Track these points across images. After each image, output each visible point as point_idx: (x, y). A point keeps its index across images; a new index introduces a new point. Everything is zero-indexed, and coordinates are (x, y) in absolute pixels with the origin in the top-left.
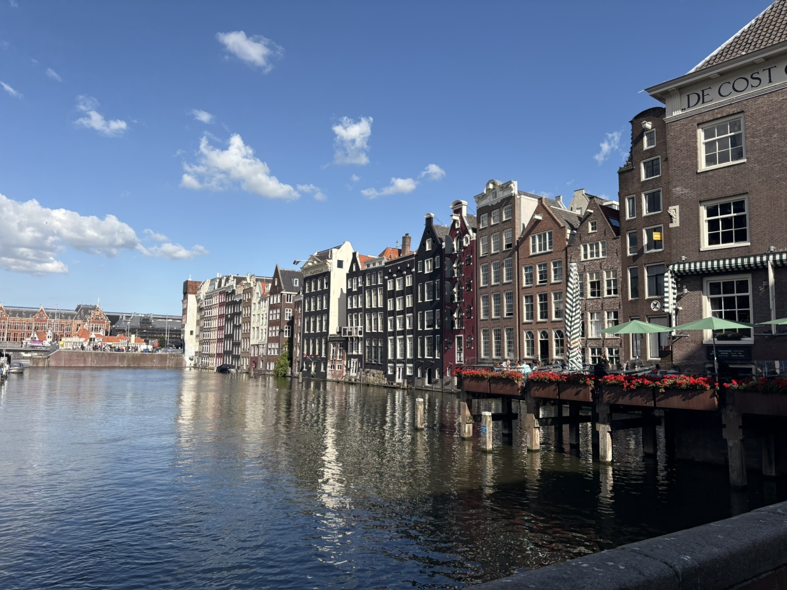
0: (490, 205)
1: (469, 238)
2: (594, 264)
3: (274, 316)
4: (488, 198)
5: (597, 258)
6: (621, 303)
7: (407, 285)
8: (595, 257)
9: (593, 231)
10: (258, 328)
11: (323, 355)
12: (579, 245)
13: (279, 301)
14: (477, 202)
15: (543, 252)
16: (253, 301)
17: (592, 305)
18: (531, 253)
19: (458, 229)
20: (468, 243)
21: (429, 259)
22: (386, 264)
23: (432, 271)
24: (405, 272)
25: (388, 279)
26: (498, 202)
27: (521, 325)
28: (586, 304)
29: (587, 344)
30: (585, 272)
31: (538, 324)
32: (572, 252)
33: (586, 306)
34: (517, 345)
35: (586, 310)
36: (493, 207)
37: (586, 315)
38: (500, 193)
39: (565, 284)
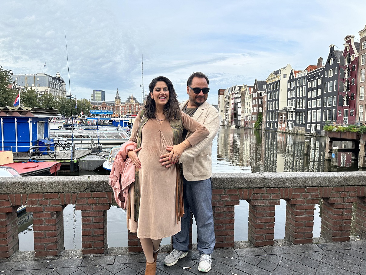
3: (255, 103)
7: (319, 84)
10: (248, 108)
11: (276, 120)
13: (257, 96)
14: (360, 35)
16: (246, 97)
19: (348, 52)
20: (354, 59)
21: (331, 70)
22: (308, 74)
23: (332, 76)
24: (317, 78)
25: (308, 82)
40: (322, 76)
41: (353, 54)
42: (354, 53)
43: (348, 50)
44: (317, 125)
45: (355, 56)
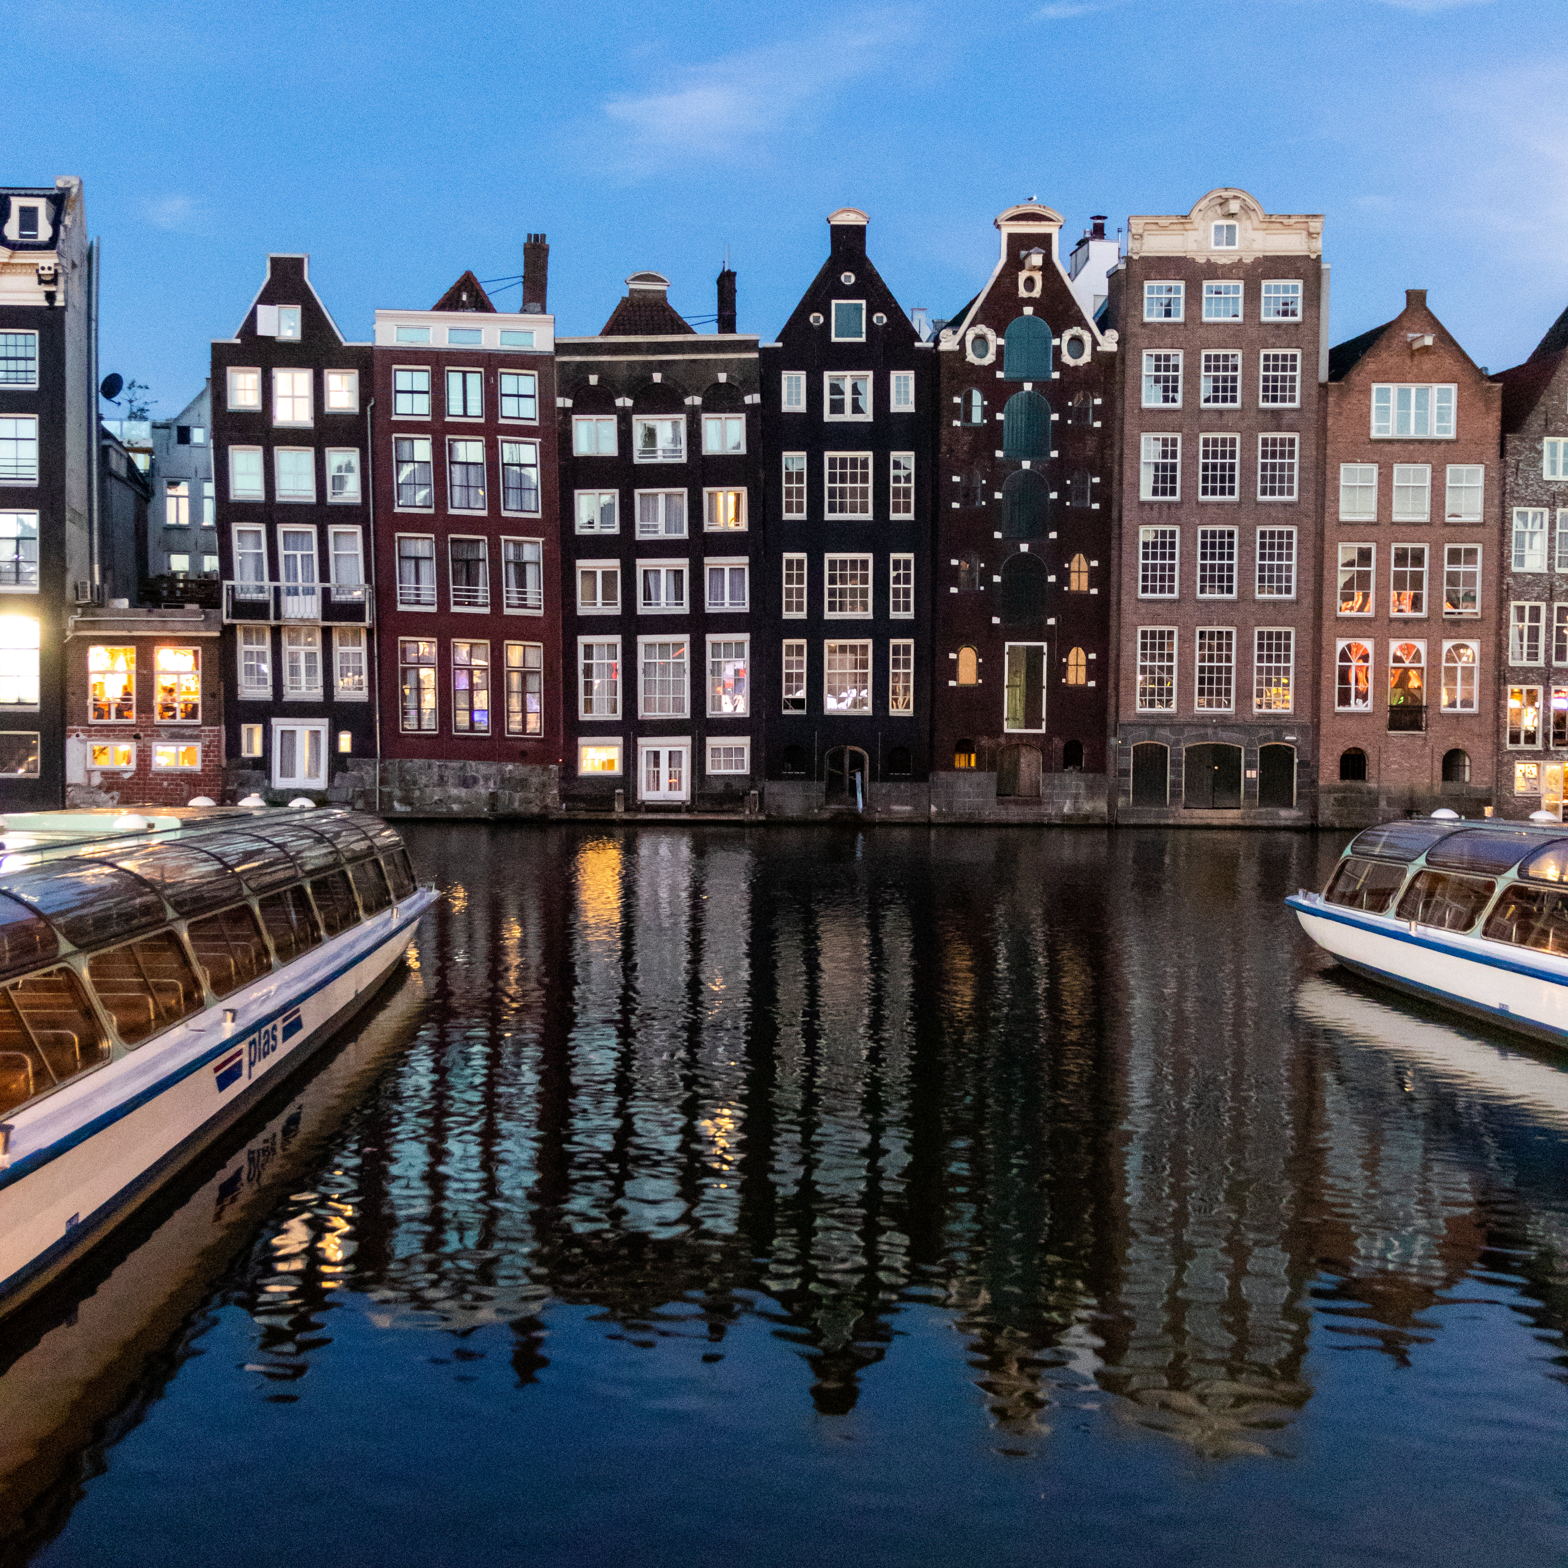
0: (1201, 260)
1: (1087, 338)
4: (1199, 235)
7: (707, 449)
12: (1540, 439)
15: (1413, 435)
18: (1374, 435)
19: (1029, 302)
21: (849, 374)
26: (1240, 260)
27: (1327, 624)
28: (1552, 584)
29: (1548, 679)
30: (1552, 506)
31: (1395, 625)
32: (1520, 453)
33: (1551, 590)
34: (1308, 679)
35: (1551, 599)
36: (1212, 271)
37: (1550, 609)
38: (1251, 234)
39: (1496, 530)
40: (756, 398)
41: (1076, 331)
42: (1086, 327)
43: (1023, 293)
45: (1095, 343)
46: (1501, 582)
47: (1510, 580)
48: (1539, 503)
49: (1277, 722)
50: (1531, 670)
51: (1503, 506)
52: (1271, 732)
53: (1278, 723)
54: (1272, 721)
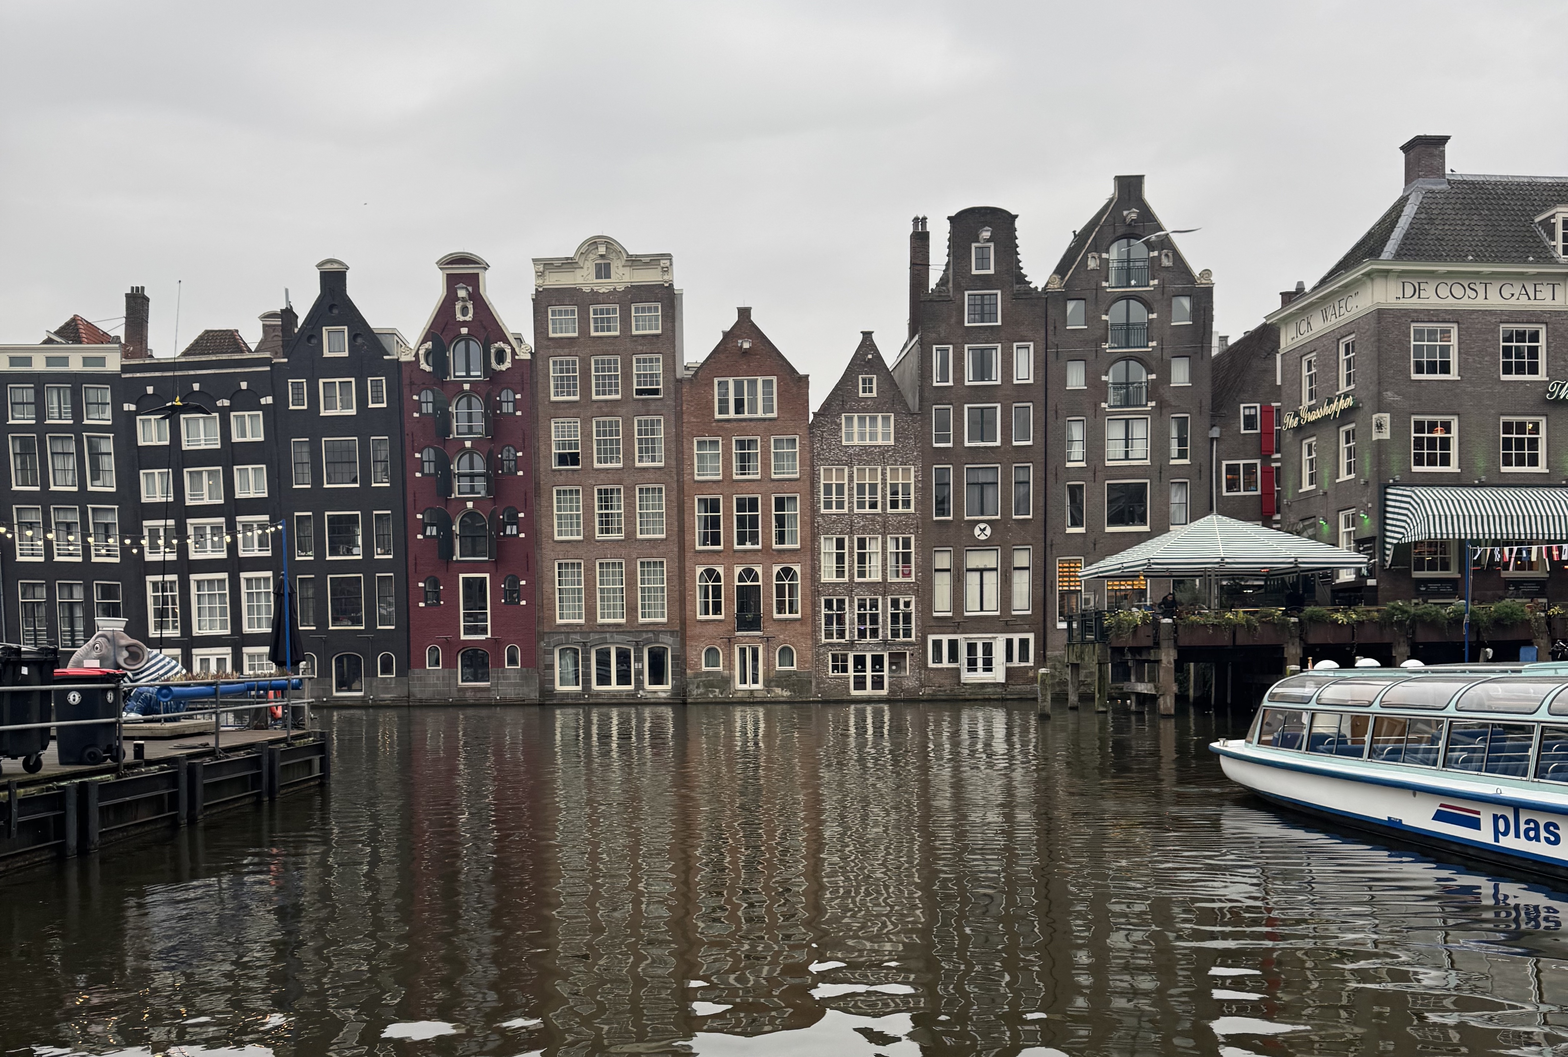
0: (587, 289)
1: (508, 351)
2: (868, 454)
4: (584, 272)
5: (874, 443)
6: (920, 525)
7: (235, 438)
8: (868, 442)
9: (867, 395)
12: (839, 415)
14: (540, 275)
15: (746, 415)
17: (863, 526)
18: (717, 416)
19: (464, 324)
20: (507, 365)
21: (337, 380)
22: (125, 368)
23: (353, 412)
24: (227, 403)
25: (137, 413)
26: (615, 289)
27: (689, 555)
28: (852, 521)
29: (852, 591)
30: (850, 465)
31: (737, 554)
32: (824, 426)
33: (851, 526)
34: (676, 595)
35: (851, 533)
36: (595, 297)
37: (851, 541)
38: (621, 271)
39: (808, 483)
40: (269, 400)
41: (501, 344)
42: (506, 341)
43: (460, 317)
44: (246, 650)
45: (514, 353)
46: (813, 522)
47: (820, 519)
48: (840, 462)
49: (655, 628)
50: (838, 584)
51: (812, 466)
52: (651, 635)
53: (655, 630)
54: (651, 628)
